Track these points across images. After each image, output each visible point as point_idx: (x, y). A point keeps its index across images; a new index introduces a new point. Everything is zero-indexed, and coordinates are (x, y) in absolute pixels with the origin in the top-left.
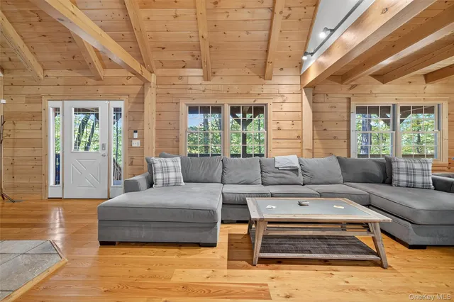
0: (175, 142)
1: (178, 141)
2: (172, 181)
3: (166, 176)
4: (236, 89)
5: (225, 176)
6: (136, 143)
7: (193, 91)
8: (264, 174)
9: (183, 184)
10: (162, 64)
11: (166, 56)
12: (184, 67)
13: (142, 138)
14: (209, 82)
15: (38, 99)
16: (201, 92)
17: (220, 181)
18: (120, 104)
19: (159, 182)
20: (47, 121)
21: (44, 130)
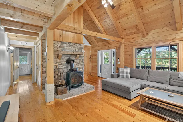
0: (131, 62)
1: (132, 62)
2: (125, 76)
3: (123, 74)
4: (158, 39)
5: (148, 78)
6: (118, 63)
7: (138, 43)
8: (171, 80)
9: (130, 78)
10: (126, 35)
11: (127, 32)
12: (134, 34)
13: (120, 61)
14: (144, 38)
15: (96, 51)
16: (141, 42)
17: (146, 79)
18: (114, 50)
19: (120, 76)
20: (98, 56)
21: (97, 58)
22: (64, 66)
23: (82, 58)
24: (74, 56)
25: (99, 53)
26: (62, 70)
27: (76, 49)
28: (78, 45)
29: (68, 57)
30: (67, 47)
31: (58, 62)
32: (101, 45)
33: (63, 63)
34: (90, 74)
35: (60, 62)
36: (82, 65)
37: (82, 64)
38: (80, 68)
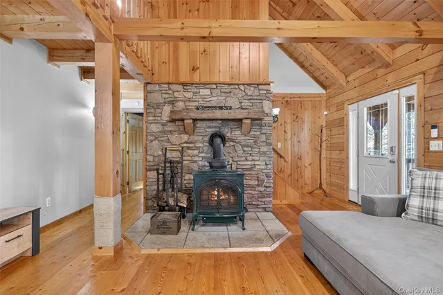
6: (436, 146)
15: (341, 107)
20: (347, 125)
21: (345, 134)
22: (203, 155)
23: (263, 131)
24: (235, 123)
25: (351, 113)
26: (195, 165)
27: (241, 103)
28: (251, 90)
29: (215, 127)
30: (213, 98)
31: (185, 142)
32: (356, 83)
33: (201, 145)
34: (321, 187)
35: (190, 143)
36: (265, 153)
37: (264, 149)
38: (256, 163)
